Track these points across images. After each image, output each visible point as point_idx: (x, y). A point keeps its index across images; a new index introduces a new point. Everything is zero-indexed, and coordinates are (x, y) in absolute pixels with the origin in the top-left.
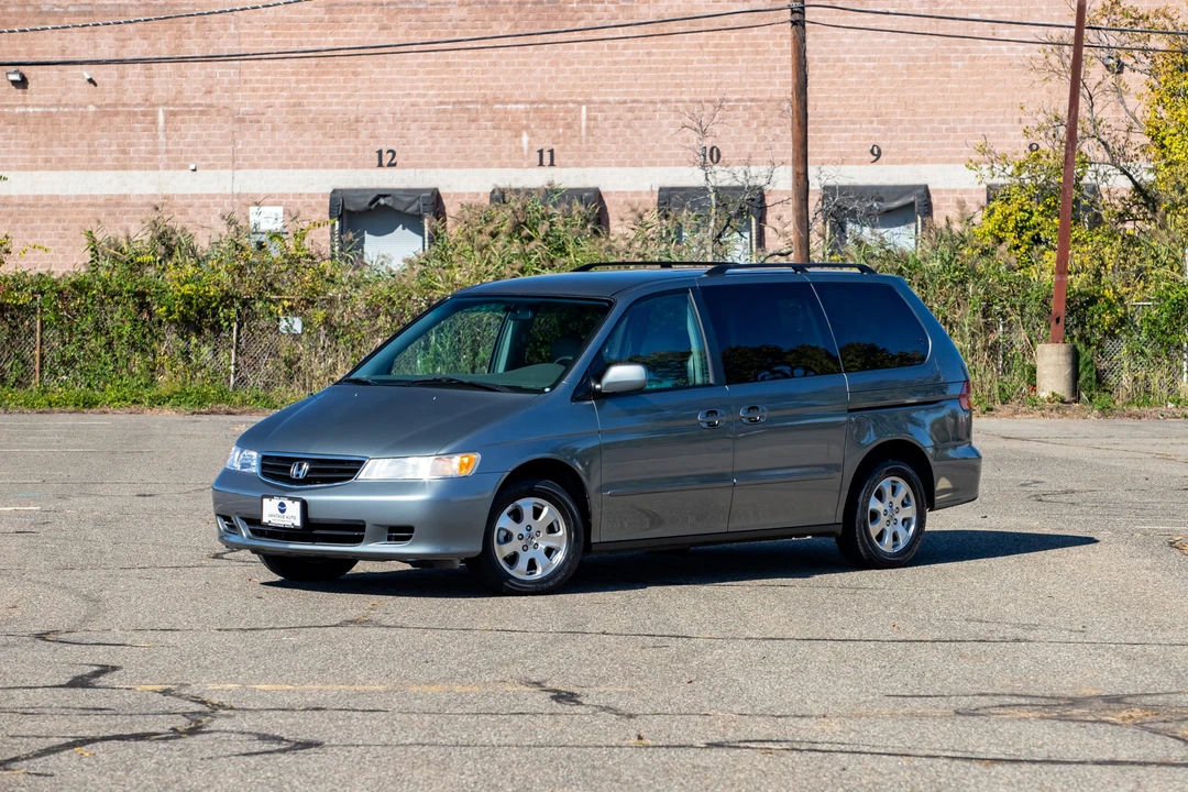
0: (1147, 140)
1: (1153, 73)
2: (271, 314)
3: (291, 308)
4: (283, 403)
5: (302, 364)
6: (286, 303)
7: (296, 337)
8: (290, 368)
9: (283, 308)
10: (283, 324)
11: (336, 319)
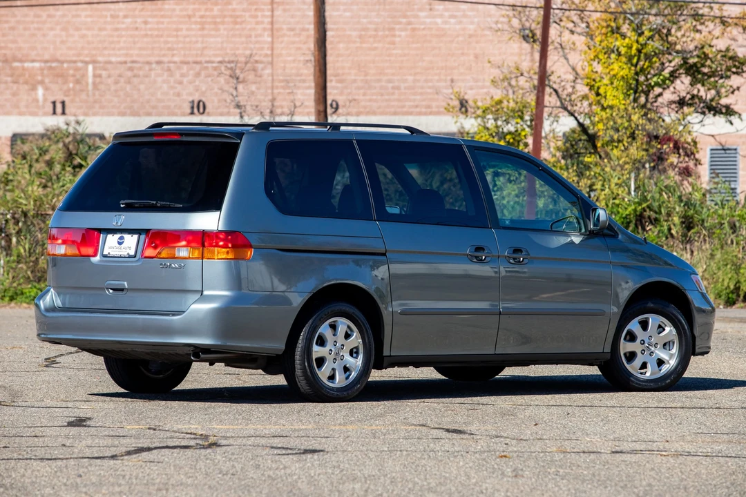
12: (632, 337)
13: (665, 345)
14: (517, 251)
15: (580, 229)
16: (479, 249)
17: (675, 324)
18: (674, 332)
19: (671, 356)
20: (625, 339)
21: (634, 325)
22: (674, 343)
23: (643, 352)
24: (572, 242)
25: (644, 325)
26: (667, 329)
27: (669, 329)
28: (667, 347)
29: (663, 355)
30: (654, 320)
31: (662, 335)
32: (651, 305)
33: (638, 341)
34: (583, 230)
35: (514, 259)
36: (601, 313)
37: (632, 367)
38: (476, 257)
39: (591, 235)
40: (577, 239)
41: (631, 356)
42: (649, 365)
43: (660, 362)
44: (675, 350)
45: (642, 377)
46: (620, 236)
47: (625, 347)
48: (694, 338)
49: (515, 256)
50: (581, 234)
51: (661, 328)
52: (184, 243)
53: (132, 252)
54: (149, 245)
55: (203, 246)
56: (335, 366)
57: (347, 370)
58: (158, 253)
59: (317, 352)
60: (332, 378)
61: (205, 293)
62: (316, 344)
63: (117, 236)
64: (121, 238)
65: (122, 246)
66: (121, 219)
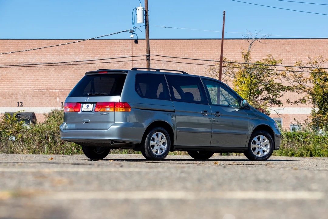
2: (6, 135)
3: (12, 133)
6: (11, 132)
7: (13, 141)
8: (11, 150)
10: (10, 138)
11: (24, 137)
12: (255, 143)
13: (265, 145)
14: (217, 113)
15: (238, 107)
16: (205, 111)
17: (269, 138)
18: (268, 141)
19: (267, 149)
20: (252, 143)
21: (255, 139)
22: (268, 145)
23: (258, 148)
24: (235, 111)
25: (259, 139)
26: (266, 140)
27: (267, 140)
28: (266, 146)
29: (265, 149)
30: (262, 137)
31: (264, 142)
32: (261, 132)
33: (257, 144)
34: (239, 107)
35: (217, 115)
36: (245, 134)
37: (254, 153)
38: (204, 114)
39: (242, 108)
40: (237, 110)
41: (254, 149)
42: (260, 152)
43: (264, 151)
44: (269, 147)
45: (258, 156)
46: (251, 109)
47: (253, 146)
48: (275, 143)
49: (217, 114)
50: (239, 108)
51: (264, 140)
52: (108, 106)
53: (91, 110)
54: (97, 107)
55: (115, 107)
56: (158, 148)
57: (161, 149)
58: (100, 110)
59: (152, 143)
60: (157, 152)
61: (115, 122)
62: (152, 140)
63: (87, 105)
64: (88, 105)
65: (88, 108)
66: (88, 99)
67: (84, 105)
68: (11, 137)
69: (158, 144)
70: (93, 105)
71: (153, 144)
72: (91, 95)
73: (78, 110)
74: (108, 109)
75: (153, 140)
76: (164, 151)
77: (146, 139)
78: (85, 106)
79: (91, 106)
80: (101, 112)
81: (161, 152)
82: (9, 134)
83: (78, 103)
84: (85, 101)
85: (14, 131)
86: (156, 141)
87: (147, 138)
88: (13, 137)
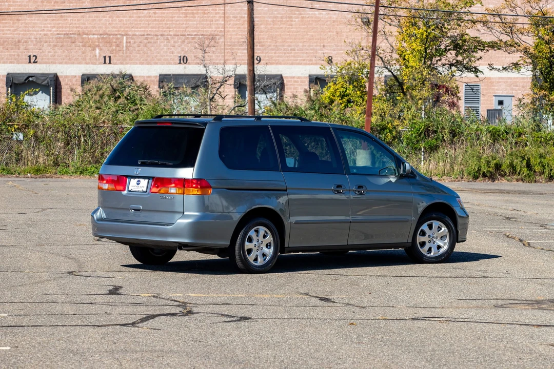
0: (398, 56)
1: (400, 27)
2: (8, 131)
3: (18, 128)
4: (15, 172)
5: (23, 154)
6: (16, 126)
7: (20, 142)
8: (18, 156)
9: (15, 128)
10: (15, 137)
11: (39, 133)
52: (173, 185)
53: (145, 190)
54: (154, 186)
55: (184, 187)
56: (258, 253)
57: (264, 255)
58: (160, 190)
59: (248, 245)
60: (256, 260)
61: (185, 213)
62: (247, 241)
63: (137, 180)
64: (139, 181)
65: (139, 185)
66: (139, 170)
67: (132, 180)
68: (17, 135)
69: (259, 247)
70: (147, 180)
71: (250, 247)
72: (143, 165)
73: (121, 188)
74: (173, 190)
75: (250, 240)
76: (268, 258)
77: (238, 240)
78: (133, 182)
79: (144, 183)
80: (162, 195)
81: (263, 259)
82: (13, 130)
83: (122, 177)
84: (135, 174)
85: (22, 124)
86: (255, 242)
87: (239, 238)
88: (20, 134)
